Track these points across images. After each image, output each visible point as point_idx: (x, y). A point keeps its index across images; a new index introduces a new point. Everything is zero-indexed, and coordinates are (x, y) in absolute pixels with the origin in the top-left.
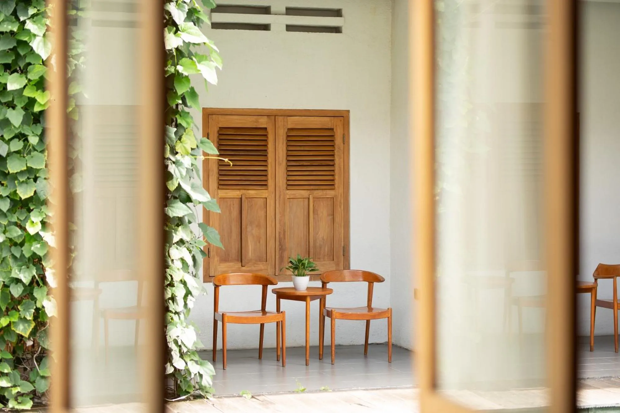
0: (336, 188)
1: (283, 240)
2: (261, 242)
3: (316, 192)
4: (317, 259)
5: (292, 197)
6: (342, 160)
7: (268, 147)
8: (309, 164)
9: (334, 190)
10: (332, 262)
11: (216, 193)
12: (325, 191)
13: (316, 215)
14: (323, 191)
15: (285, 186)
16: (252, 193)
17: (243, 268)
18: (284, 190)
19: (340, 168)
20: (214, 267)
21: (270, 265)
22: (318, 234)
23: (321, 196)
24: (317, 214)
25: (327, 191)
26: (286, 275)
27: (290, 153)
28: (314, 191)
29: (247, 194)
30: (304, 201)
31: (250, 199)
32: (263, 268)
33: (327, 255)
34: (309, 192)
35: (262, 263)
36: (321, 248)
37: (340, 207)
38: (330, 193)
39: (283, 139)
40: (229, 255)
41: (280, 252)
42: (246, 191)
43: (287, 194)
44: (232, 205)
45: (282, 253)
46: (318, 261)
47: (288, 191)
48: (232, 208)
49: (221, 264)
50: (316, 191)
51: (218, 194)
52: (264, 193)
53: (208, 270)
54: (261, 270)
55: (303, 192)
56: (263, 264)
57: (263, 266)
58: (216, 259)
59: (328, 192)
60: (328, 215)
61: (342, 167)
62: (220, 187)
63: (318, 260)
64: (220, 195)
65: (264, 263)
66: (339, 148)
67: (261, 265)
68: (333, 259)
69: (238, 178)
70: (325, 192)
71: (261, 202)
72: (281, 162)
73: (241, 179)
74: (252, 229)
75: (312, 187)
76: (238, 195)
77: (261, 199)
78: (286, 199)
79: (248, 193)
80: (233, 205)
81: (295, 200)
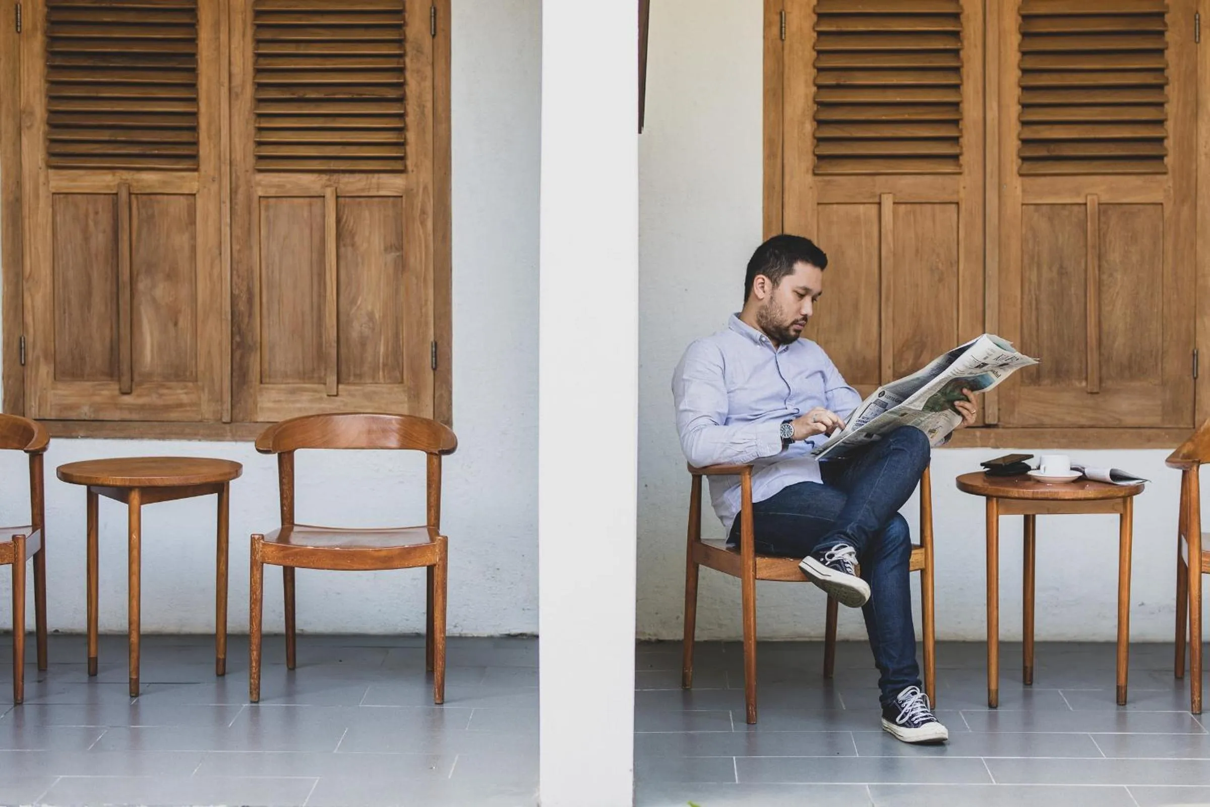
0: (410, 168)
1: (246, 320)
2: (181, 323)
3: (346, 179)
4: (352, 378)
5: (272, 192)
6: (428, 84)
7: (200, 45)
8: (322, 96)
9: (403, 175)
10: (397, 388)
11: (42, 179)
12: (376, 175)
13: (350, 249)
14: (370, 175)
15: (251, 160)
16: (150, 179)
17: (127, 399)
18: (247, 171)
19: (422, 106)
20: (38, 394)
21: (206, 390)
22: (356, 304)
23: (363, 190)
24: (353, 245)
25: (382, 175)
26: (257, 422)
27: (265, 63)
28: (342, 175)
29: (135, 184)
30: (310, 205)
31: (145, 197)
32: (185, 398)
33: (385, 365)
34: (325, 177)
35: (181, 384)
36: (363, 344)
37: (423, 223)
38: (393, 184)
39: (244, 22)
40: (82, 359)
41: (238, 355)
42: (132, 173)
43: (258, 184)
44: (91, 216)
45: (242, 357)
46: (354, 384)
47: (259, 177)
48: (91, 223)
49: (60, 385)
50: (347, 175)
51: (47, 182)
52: (188, 182)
53: (21, 400)
54: (180, 405)
55: (306, 179)
56: (186, 387)
57: (186, 393)
58: (45, 371)
59: (385, 178)
60: (387, 249)
61: (429, 105)
62: (56, 161)
63: (357, 381)
64: (53, 184)
65: (190, 384)
66: (419, 50)
67: (179, 391)
68: (402, 378)
69: (105, 135)
70: (375, 179)
71: (178, 206)
72: (239, 90)
73: (113, 138)
74: (154, 286)
75: (333, 165)
76: (108, 187)
77: (181, 198)
78: (256, 199)
79: (138, 181)
80: (97, 213)
81: (285, 203)
